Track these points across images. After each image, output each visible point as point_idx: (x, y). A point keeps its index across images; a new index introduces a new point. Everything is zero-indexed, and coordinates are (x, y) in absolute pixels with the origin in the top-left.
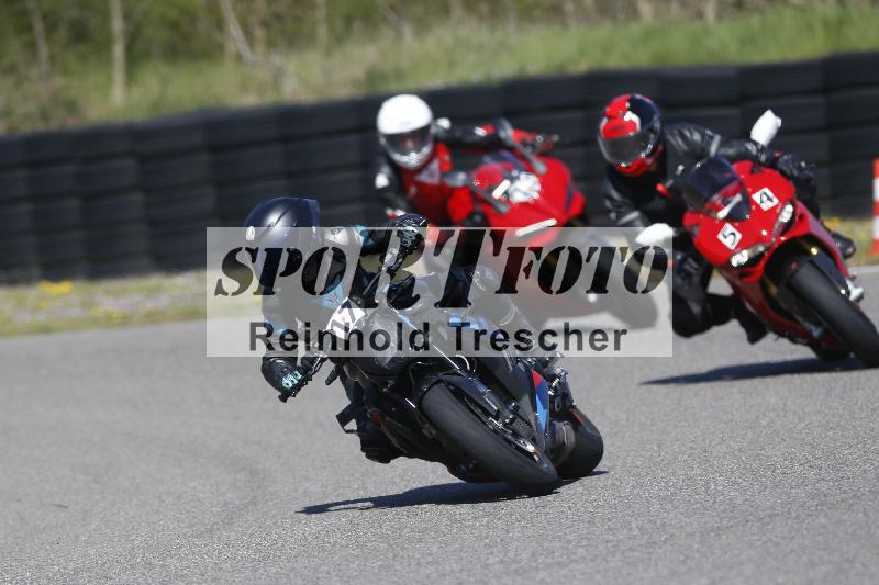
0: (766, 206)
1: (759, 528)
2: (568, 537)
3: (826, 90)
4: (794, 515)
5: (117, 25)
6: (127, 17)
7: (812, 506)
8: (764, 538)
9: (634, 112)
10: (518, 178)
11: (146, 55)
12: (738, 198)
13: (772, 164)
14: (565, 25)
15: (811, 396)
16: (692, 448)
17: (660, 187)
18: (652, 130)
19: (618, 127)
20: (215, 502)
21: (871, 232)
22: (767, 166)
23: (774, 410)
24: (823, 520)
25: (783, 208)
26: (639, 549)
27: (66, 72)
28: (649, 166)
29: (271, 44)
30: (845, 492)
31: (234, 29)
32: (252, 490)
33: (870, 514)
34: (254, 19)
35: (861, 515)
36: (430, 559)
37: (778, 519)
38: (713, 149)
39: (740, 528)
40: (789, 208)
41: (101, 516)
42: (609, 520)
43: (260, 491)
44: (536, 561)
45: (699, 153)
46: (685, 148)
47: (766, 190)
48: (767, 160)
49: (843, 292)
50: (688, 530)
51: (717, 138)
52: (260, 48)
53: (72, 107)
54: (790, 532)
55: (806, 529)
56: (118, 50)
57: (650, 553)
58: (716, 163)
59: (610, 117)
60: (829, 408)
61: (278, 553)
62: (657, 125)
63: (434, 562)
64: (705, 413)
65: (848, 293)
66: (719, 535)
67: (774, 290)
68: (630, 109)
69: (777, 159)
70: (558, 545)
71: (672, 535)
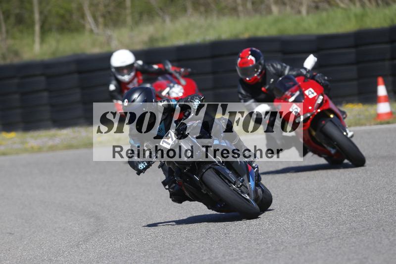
0: (311, 96)
1: (326, 244)
2: (239, 247)
3: (356, 46)
4: (341, 238)
5: (37, 16)
6: (41, 13)
7: (349, 234)
8: (327, 248)
9: (253, 56)
10: (173, 87)
11: (50, 30)
12: (298, 93)
13: (313, 78)
14: (238, 16)
15: (349, 184)
16: (295, 207)
17: (263, 89)
18: (260, 64)
19: (245, 62)
20: (80, 231)
21: (376, 110)
22: (310, 79)
23: (332, 190)
24: (354, 240)
25: (318, 97)
26: (271, 253)
27: (14, 38)
28: (259, 79)
29: (106, 25)
30: (364, 227)
31: (89, 18)
32: (97, 226)
33: (375, 237)
34: (98, 14)
35: (371, 237)
36: (177, 257)
37: (334, 239)
38: (286, 72)
39: (317, 243)
40: (321, 97)
41: (29, 238)
42: (258, 240)
43: (100, 227)
44: (225, 258)
45: (280, 74)
46: (274, 72)
47: (311, 89)
48: (310, 76)
49: (345, 133)
50: (293, 244)
51: (288, 68)
52: (101, 27)
53: (16, 53)
54: (339, 245)
55: (347, 244)
56: (37, 28)
57: (276, 255)
58: (288, 78)
59: (242, 58)
60: (357, 189)
61: (108, 255)
62: (262, 62)
63: (179, 259)
64: (301, 192)
65: (347, 134)
66: (307, 247)
67: (314, 133)
68: (251, 54)
69: (315, 75)
70: (235, 251)
71: (286, 247)
